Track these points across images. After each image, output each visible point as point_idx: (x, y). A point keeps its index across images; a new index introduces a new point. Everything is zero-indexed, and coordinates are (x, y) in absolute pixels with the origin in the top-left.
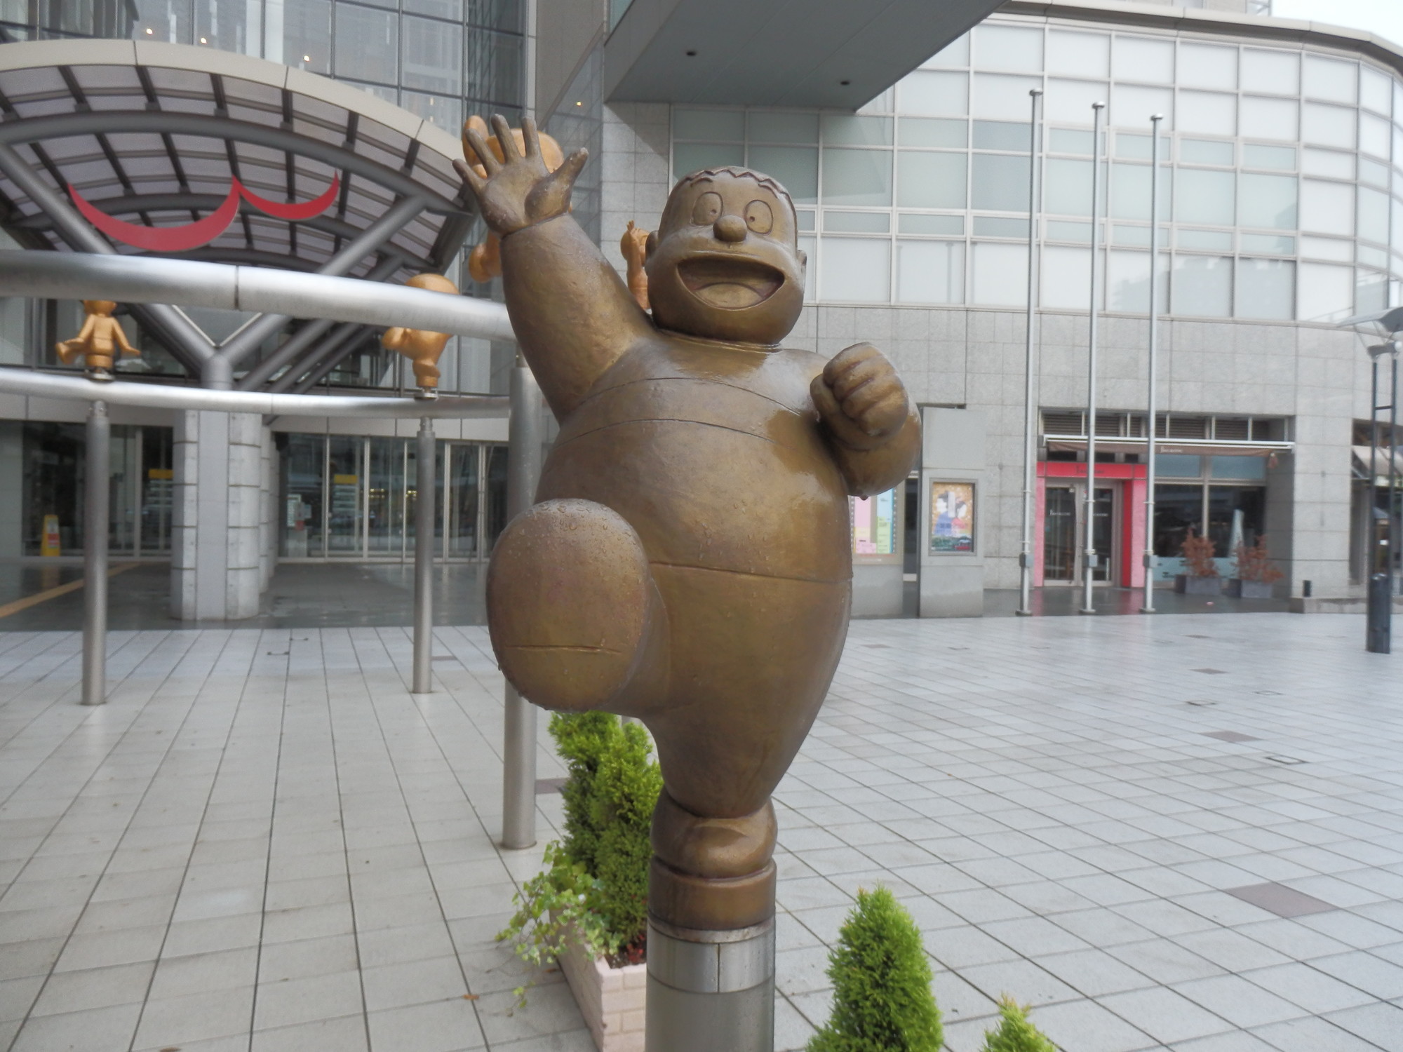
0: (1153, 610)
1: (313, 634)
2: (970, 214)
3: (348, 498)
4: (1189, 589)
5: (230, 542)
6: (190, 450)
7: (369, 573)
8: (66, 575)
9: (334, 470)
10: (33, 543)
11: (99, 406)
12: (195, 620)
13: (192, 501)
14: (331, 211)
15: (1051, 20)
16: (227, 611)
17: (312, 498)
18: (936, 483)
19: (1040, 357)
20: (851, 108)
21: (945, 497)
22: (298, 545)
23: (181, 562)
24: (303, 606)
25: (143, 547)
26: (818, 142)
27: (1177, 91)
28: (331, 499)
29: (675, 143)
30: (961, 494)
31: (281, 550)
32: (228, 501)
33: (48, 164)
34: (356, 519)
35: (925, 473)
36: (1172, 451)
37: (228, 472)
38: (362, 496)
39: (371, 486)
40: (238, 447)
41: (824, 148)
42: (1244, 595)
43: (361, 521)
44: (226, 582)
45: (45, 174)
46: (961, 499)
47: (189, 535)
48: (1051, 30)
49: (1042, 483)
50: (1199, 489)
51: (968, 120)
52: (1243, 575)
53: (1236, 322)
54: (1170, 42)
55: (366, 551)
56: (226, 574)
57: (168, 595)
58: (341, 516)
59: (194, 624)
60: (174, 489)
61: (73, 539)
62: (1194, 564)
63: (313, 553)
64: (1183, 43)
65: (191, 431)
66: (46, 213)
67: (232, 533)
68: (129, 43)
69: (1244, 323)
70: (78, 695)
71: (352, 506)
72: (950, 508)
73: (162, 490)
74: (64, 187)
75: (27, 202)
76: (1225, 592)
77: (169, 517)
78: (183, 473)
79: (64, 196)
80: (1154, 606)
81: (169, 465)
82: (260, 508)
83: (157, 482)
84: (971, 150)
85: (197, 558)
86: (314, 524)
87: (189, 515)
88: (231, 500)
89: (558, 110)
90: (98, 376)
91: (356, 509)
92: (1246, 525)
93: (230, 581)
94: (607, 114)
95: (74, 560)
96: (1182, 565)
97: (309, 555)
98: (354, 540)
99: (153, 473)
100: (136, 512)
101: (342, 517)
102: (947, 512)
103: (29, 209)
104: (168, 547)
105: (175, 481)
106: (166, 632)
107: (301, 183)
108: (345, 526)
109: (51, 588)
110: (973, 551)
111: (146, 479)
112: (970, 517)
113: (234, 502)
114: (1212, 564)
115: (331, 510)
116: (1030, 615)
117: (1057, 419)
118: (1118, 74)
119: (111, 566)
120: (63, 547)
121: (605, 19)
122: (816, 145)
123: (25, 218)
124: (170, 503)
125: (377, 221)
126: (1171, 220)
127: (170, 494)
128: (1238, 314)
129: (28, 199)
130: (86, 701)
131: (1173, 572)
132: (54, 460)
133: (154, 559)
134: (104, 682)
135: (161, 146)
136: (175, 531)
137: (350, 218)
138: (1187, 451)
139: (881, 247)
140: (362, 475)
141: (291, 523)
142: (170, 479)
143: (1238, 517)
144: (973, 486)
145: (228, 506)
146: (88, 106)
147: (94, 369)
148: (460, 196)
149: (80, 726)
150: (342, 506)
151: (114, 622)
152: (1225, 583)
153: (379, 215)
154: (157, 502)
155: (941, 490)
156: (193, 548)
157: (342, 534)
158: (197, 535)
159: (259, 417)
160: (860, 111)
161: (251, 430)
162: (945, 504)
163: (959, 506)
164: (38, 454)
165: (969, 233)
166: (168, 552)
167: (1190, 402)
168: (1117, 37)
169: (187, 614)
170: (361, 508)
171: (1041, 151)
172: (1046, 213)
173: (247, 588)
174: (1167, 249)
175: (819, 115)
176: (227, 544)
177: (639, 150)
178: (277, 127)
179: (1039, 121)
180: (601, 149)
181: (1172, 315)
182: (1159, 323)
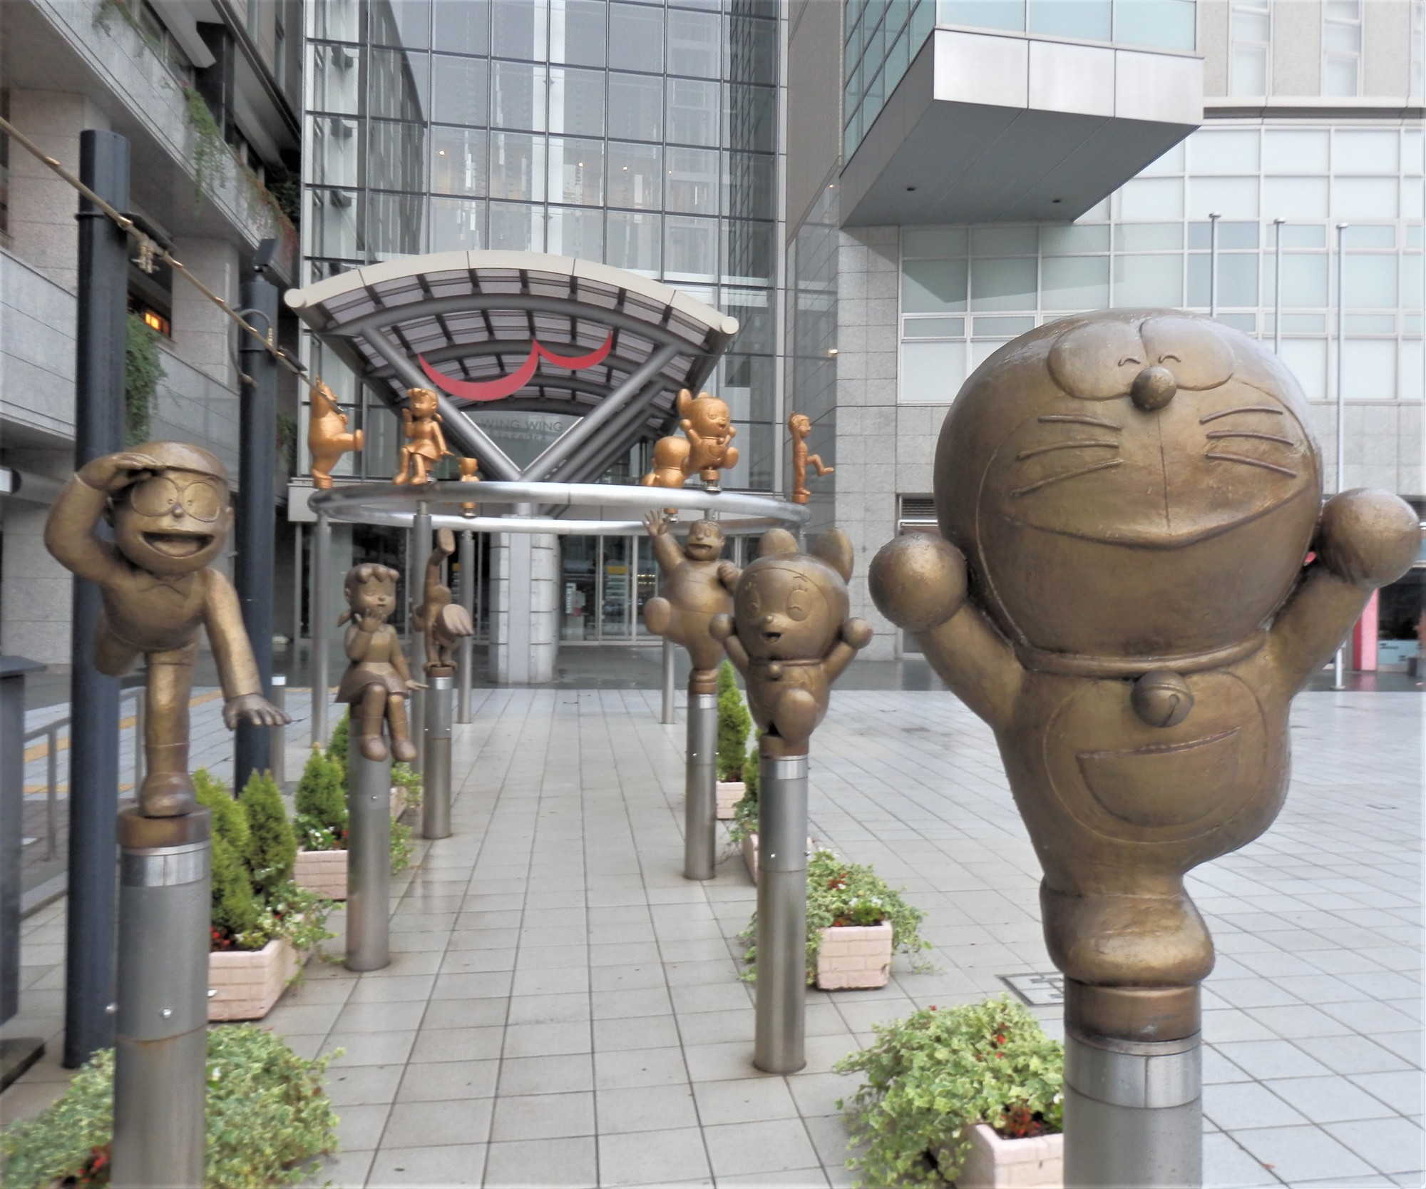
0: (1343, 687)
1: (594, 693)
3: (618, 587)
5: (530, 622)
6: (504, 553)
7: (637, 653)
9: (606, 558)
12: (507, 683)
13: (505, 592)
15: (1267, 121)
16: (530, 677)
17: (587, 588)
20: (1070, 219)
22: (576, 631)
23: (497, 638)
24: (584, 676)
26: (1037, 252)
27: (1402, 178)
28: (605, 588)
29: (904, 262)
31: (561, 636)
32: (531, 592)
34: (626, 606)
37: (531, 570)
38: (631, 581)
39: (640, 571)
40: (538, 550)
41: (1043, 258)
43: (630, 607)
44: (529, 655)
45: (393, 339)
47: (503, 618)
48: (1267, 130)
51: (1183, 223)
54: (1393, 131)
55: (634, 635)
56: (529, 649)
58: (611, 603)
59: (506, 685)
60: (491, 582)
63: (589, 637)
64: (1407, 131)
65: (504, 540)
66: (391, 365)
67: (534, 617)
71: (622, 594)
74: (406, 344)
75: (377, 357)
78: (498, 571)
79: (404, 351)
80: (1344, 682)
84: (1186, 251)
85: (508, 636)
86: (588, 610)
87: (503, 603)
88: (533, 591)
89: (809, 219)
90: (467, 513)
91: (626, 597)
93: (532, 654)
94: (843, 238)
97: (585, 639)
98: (624, 627)
101: (613, 605)
103: (378, 362)
105: (493, 577)
108: (616, 615)
113: (535, 593)
115: (604, 598)
118: (1337, 168)
121: (840, 153)
122: (1035, 255)
123: (377, 369)
126: (1397, 306)
129: (378, 355)
130: (461, 721)
134: (468, 710)
136: (492, 616)
140: (631, 563)
141: (569, 611)
145: (530, 596)
146: (432, 295)
148: (706, 341)
150: (614, 594)
156: (505, 628)
157: (613, 621)
158: (509, 618)
160: (1077, 221)
161: (547, 538)
168: (1337, 131)
169: (502, 679)
170: (630, 596)
171: (1258, 247)
172: (1264, 306)
173: (543, 660)
174: (1393, 335)
175: (1037, 228)
176: (530, 625)
177: (872, 269)
178: (566, 297)
179: (1256, 219)
180: (837, 269)
181: (1399, 400)
182: (1386, 408)
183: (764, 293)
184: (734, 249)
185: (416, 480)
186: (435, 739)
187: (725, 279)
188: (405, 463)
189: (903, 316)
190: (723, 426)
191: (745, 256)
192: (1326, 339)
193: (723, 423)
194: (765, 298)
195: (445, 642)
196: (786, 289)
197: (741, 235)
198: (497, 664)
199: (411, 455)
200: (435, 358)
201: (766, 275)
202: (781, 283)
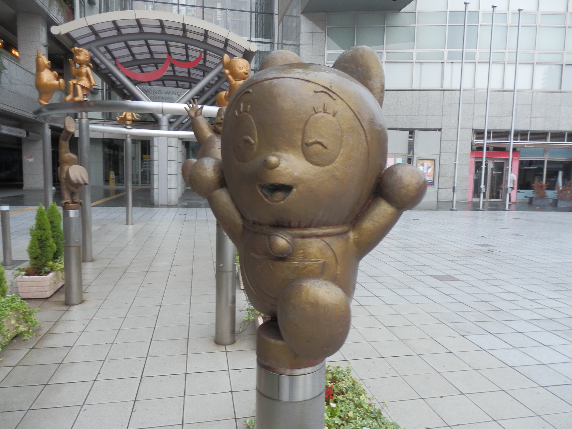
1: (194, 210)
2: (446, 51)
4: (534, 203)
5: (168, 179)
6: (155, 149)
8: (117, 192)
10: (107, 181)
11: (129, 136)
12: (158, 205)
13: (156, 166)
14: (201, 62)
16: (168, 202)
18: (419, 159)
19: (474, 109)
20: (398, 10)
21: (423, 165)
23: (153, 186)
24: (192, 202)
25: (142, 183)
26: (384, 24)
29: (328, 28)
30: (429, 164)
32: (167, 166)
33: (109, 51)
35: (415, 156)
36: (530, 146)
37: (167, 156)
40: (171, 147)
41: (387, 27)
42: (558, 206)
44: (168, 193)
45: (108, 55)
46: (429, 166)
47: (156, 177)
49: (473, 160)
50: (542, 162)
51: (447, 12)
52: (559, 197)
53: (562, 92)
56: (168, 190)
57: (150, 198)
59: (158, 206)
60: (151, 162)
61: (120, 180)
62: (537, 193)
65: (156, 143)
66: (107, 68)
67: (169, 176)
68: (133, 11)
69: (565, 92)
70: (125, 222)
72: (424, 169)
73: (147, 162)
74: (114, 58)
75: (102, 64)
76: (551, 205)
77: (150, 172)
78: (153, 156)
79: (113, 62)
81: (149, 154)
82: (178, 169)
83: (146, 160)
84: (448, 24)
85: (158, 184)
87: (156, 170)
88: (168, 165)
89: (287, 14)
90: (128, 127)
92: (564, 177)
94: (302, 18)
95: (120, 187)
96: (533, 193)
99: (144, 156)
100: (139, 171)
102: (423, 171)
103: (103, 66)
104: (150, 183)
105: (151, 159)
106: (150, 208)
107: (190, 53)
109: (113, 195)
110: (433, 185)
111: (142, 159)
112: (432, 172)
113: (169, 166)
114: (545, 193)
116: (456, 210)
117: (479, 134)
119: (133, 189)
120: (116, 183)
122: (383, 26)
123: (101, 70)
124: (150, 167)
125: (217, 65)
126: (535, 49)
127: (150, 164)
128: (563, 89)
129: (102, 63)
130: (127, 224)
131: (529, 196)
132: (112, 152)
133: (146, 187)
134: (132, 220)
135: (144, 43)
136: (151, 176)
137: (208, 64)
138: (536, 146)
139: (409, 66)
142: (149, 159)
143: (560, 174)
144: (434, 160)
145: (167, 167)
146: (121, 33)
147: (127, 125)
149: (126, 230)
151: (134, 205)
152: (551, 201)
153: (218, 63)
154: (146, 167)
155: (421, 162)
156: (157, 181)
158: (158, 177)
159: (178, 138)
160: (402, 11)
161: (174, 142)
162: (423, 167)
163: (428, 168)
164: (107, 150)
165: (445, 59)
166: (149, 185)
167: (539, 126)
169: (156, 203)
171: (478, 23)
172: (479, 49)
173: (174, 195)
174: (532, 62)
175: (385, 13)
176: (168, 180)
177: (314, 31)
178: (181, 35)
179: (478, 10)
180: (300, 31)
181: (533, 90)
182: (527, 93)
183: (269, 45)
184: (257, 30)
185: (77, 99)
186: (70, 247)
187: (253, 39)
188: (72, 89)
189: (327, 52)
190: (246, 74)
191: (261, 33)
192: (505, 63)
193: (246, 72)
194: (269, 47)
195: (73, 189)
196: (278, 43)
197: (260, 24)
198: (153, 197)
199: (75, 85)
200: (126, 65)
201: (270, 38)
202: (276, 41)
